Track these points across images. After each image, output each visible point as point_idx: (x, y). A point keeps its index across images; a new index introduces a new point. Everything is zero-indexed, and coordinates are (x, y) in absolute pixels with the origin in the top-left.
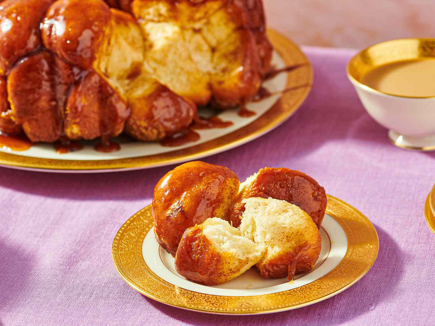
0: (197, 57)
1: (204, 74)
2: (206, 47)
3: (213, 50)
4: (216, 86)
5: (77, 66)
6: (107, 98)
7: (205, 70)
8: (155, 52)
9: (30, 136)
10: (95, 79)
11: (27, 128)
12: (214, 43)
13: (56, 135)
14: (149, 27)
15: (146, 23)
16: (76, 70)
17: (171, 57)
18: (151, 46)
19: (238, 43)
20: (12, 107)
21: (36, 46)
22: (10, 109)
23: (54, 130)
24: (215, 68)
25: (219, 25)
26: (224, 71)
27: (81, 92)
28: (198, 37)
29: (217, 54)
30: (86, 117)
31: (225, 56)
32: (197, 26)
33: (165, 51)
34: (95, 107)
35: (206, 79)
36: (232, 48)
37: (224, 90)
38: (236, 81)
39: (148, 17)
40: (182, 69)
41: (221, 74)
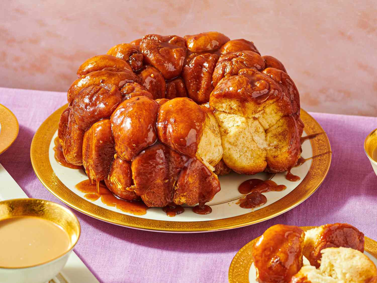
0: (256, 138)
1: (263, 150)
2: (261, 130)
3: (266, 131)
4: (272, 159)
5: (186, 156)
6: (206, 178)
7: (262, 147)
8: (230, 136)
9: (147, 203)
10: (197, 164)
11: (145, 198)
12: (267, 127)
13: (167, 202)
14: (222, 117)
15: (220, 114)
16: (184, 158)
17: (241, 140)
18: (226, 132)
19: (285, 127)
20: (135, 182)
21: (154, 140)
22: (133, 184)
23: (165, 199)
24: (269, 145)
25: (271, 114)
26: (276, 147)
27: (188, 174)
28: (256, 122)
29: (269, 135)
30: (191, 191)
31: (276, 136)
32: (257, 116)
33: (237, 136)
34: (197, 184)
35: (264, 155)
36: (280, 130)
37: (278, 162)
38: (286, 155)
39: (221, 109)
40: (248, 148)
41: (274, 150)
